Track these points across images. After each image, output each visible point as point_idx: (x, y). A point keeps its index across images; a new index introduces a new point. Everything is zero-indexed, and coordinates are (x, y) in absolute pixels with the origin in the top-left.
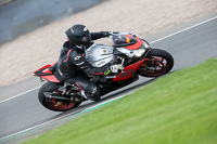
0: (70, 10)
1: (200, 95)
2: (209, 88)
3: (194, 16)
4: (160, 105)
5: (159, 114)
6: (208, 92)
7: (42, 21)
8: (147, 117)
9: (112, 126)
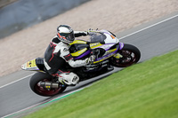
0: (39, 18)
1: (146, 87)
2: (154, 81)
3: (141, 22)
4: (113, 95)
5: (113, 102)
6: (153, 84)
7: (16, 28)
8: (102, 105)
9: (74, 113)
